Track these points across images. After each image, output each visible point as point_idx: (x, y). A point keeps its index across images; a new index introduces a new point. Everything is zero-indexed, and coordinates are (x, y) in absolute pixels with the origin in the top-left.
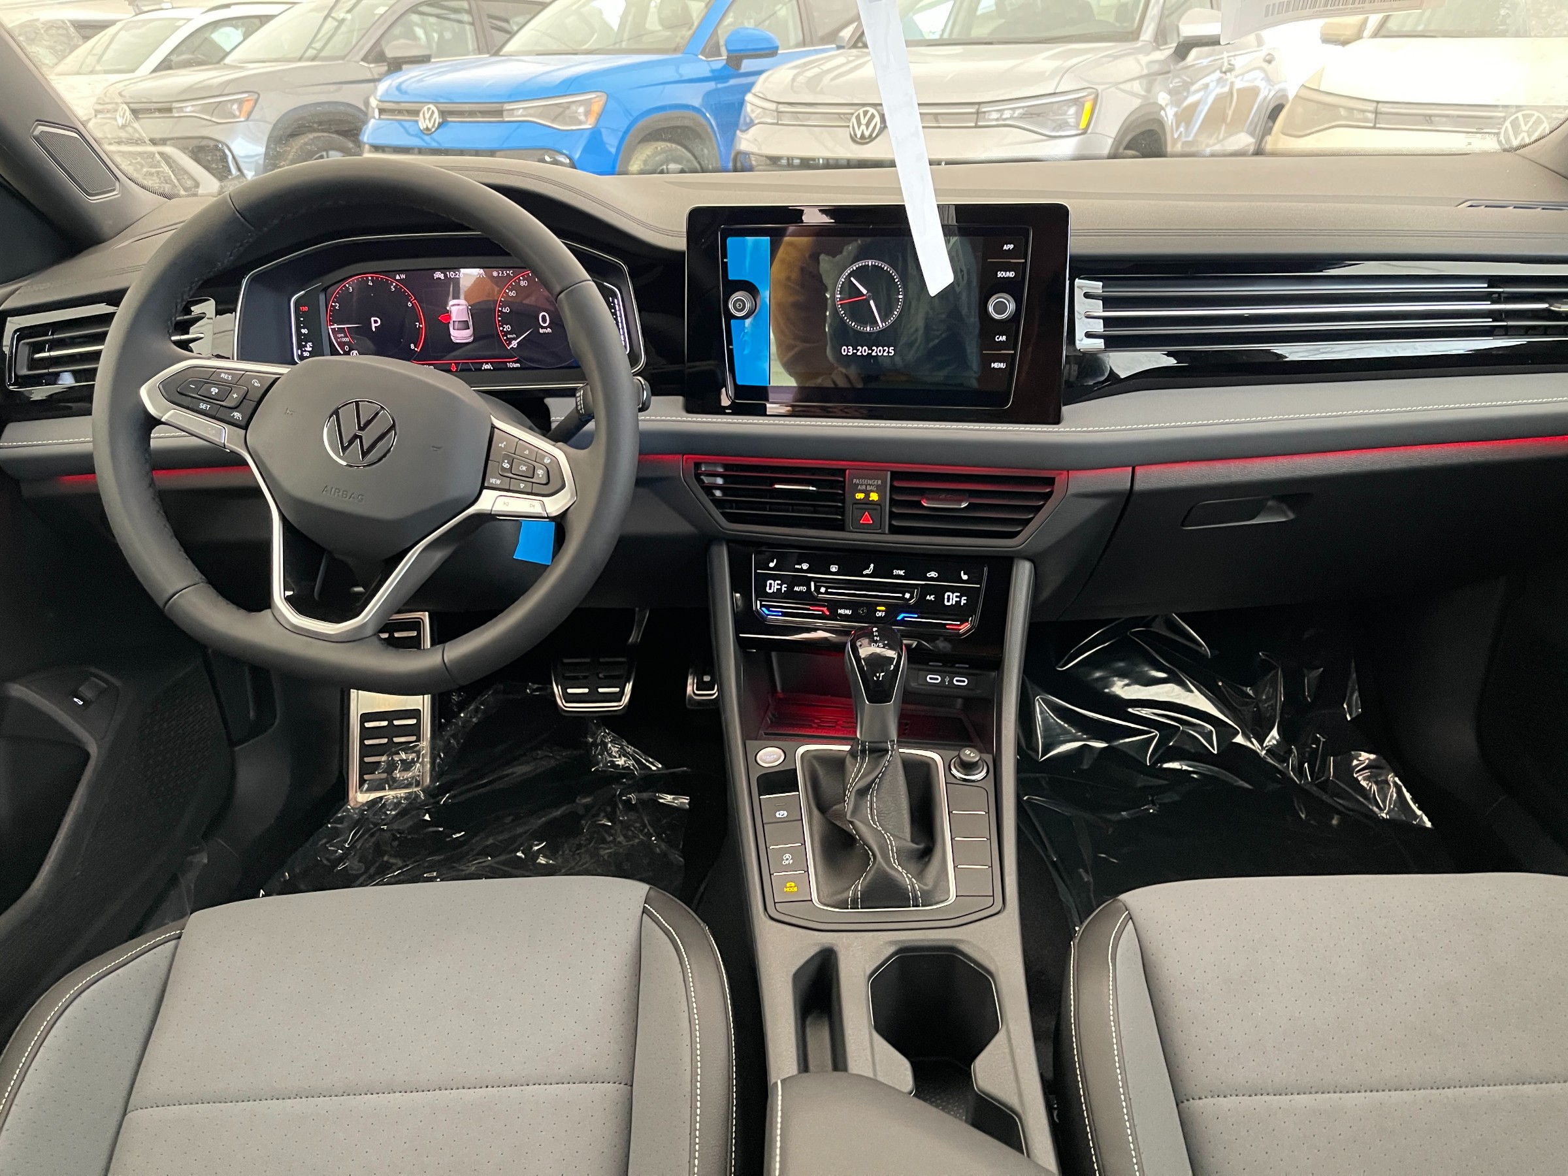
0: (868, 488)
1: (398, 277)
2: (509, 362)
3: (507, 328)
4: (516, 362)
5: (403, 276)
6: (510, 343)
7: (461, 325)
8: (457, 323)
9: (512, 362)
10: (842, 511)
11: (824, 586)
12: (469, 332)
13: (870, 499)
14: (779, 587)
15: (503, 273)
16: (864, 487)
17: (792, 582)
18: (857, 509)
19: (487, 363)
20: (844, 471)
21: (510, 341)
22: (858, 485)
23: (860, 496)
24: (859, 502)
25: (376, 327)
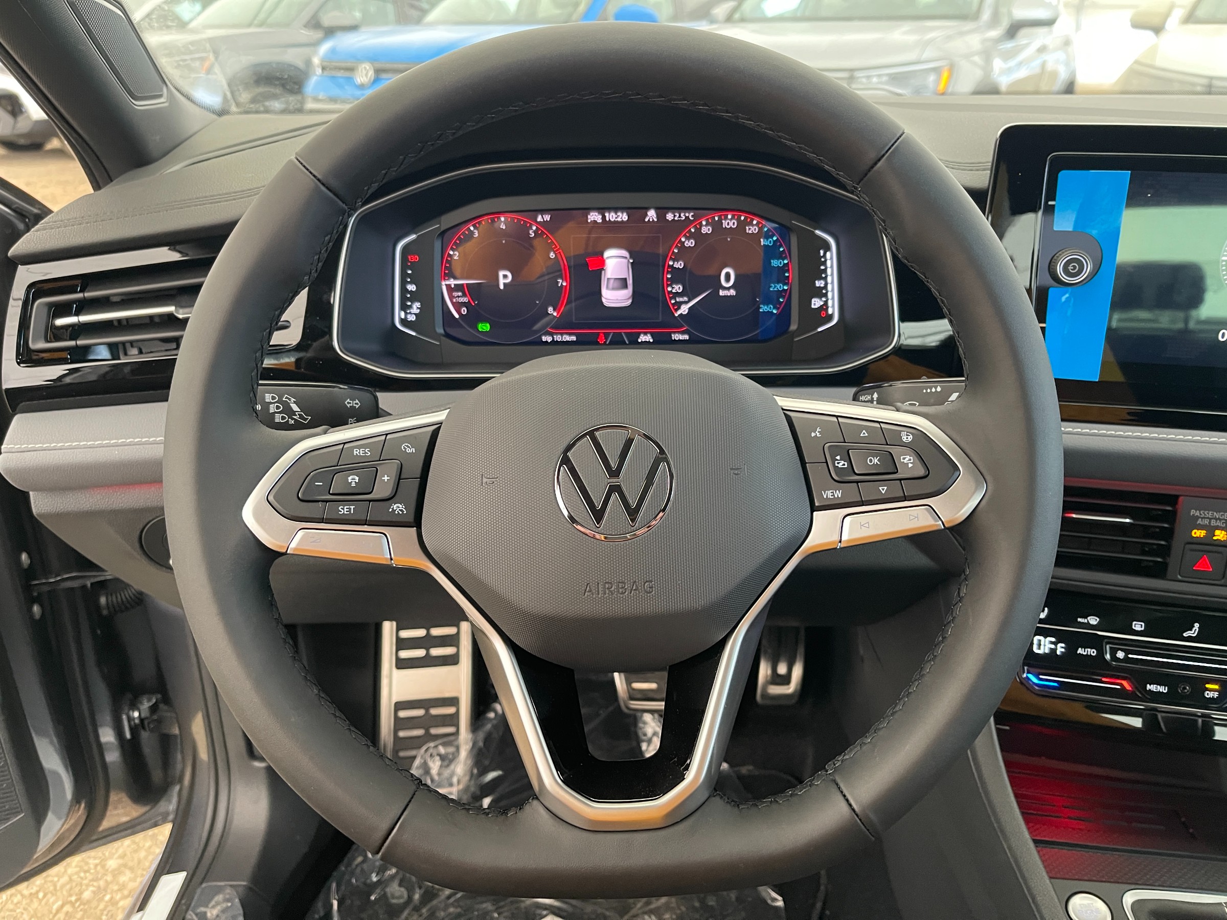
0: (1213, 523)
1: (539, 219)
2: (675, 333)
3: (678, 288)
4: (683, 333)
5: (547, 217)
6: (679, 308)
7: (617, 284)
8: (612, 281)
9: (679, 332)
10: (1165, 551)
11: (1122, 650)
12: (628, 292)
13: (1215, 538)
14: (1053, 646)
15: (680, 216)
16: (1206, 522)
17: (1073, 640)
18: (1192, 550)
19: (645, 334)
20: (1176, 497)
21: (678, 305)
22: (1198, 518)
23: (1198, 533)
24: (1198, 542)
25: (505, 284)
